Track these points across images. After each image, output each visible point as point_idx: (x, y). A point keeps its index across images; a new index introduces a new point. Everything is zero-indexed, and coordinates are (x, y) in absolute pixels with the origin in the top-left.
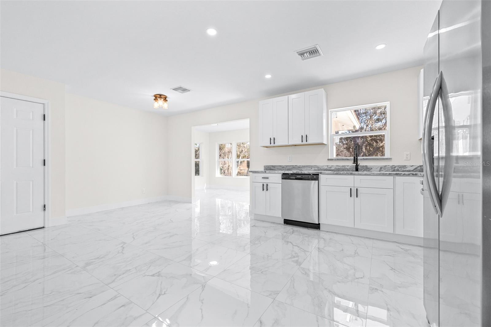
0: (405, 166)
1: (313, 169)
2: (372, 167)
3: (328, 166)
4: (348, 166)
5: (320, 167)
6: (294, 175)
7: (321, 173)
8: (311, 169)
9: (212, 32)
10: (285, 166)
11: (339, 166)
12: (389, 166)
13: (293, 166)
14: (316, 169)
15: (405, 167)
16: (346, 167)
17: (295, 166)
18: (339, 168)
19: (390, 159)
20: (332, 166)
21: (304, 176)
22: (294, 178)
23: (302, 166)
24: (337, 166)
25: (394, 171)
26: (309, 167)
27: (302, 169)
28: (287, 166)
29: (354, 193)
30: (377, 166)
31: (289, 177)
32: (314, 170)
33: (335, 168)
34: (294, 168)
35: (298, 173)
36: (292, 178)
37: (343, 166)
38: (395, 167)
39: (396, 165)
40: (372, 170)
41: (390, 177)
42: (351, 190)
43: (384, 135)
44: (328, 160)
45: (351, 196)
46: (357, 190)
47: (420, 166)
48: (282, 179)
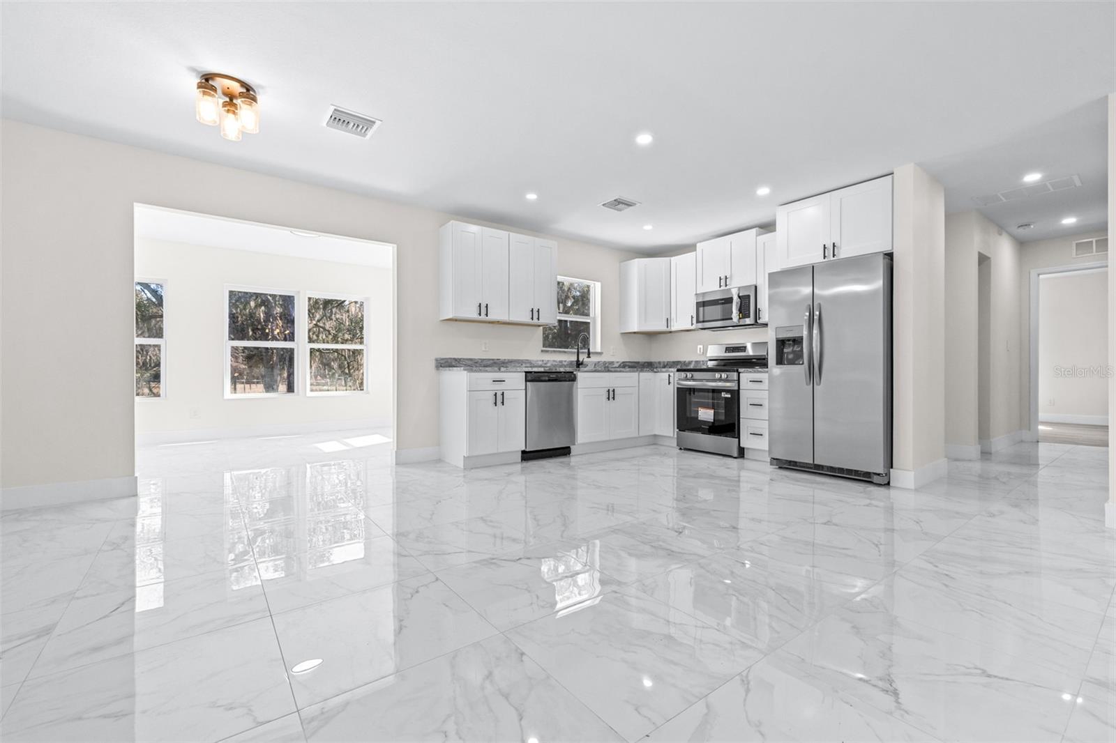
1: (524, 365)
2: (587, 363)
3: (543, 361)
4: (565, 361)
5: (533, 363)
6: (547, 374)
9: (644, 139)
12: (602, 360)
13: (493, 360)
14: (528, 365)
15: (612, 363)
16: (564, 363)
18: (556, 364)
19: (600, 354)
20: (548, 361)
21: (559, 376)
22: (548, 379)
24: (554, 361)
26: (519, 363)
29: (611, 394)
30: (591, 361)
31: (539, 378)
32: (526, 367)
33: (552, 365)
34: (495, 363)
37: (561, 362)
38: (605, 364)
39: (607, 360)
41: (637, 374)
42: (609, 391)
43: (589, 323)
44: (542, 351)
45: (609, 399)
46: (614, 391)
47: (623, 362)
48: (526, 381)
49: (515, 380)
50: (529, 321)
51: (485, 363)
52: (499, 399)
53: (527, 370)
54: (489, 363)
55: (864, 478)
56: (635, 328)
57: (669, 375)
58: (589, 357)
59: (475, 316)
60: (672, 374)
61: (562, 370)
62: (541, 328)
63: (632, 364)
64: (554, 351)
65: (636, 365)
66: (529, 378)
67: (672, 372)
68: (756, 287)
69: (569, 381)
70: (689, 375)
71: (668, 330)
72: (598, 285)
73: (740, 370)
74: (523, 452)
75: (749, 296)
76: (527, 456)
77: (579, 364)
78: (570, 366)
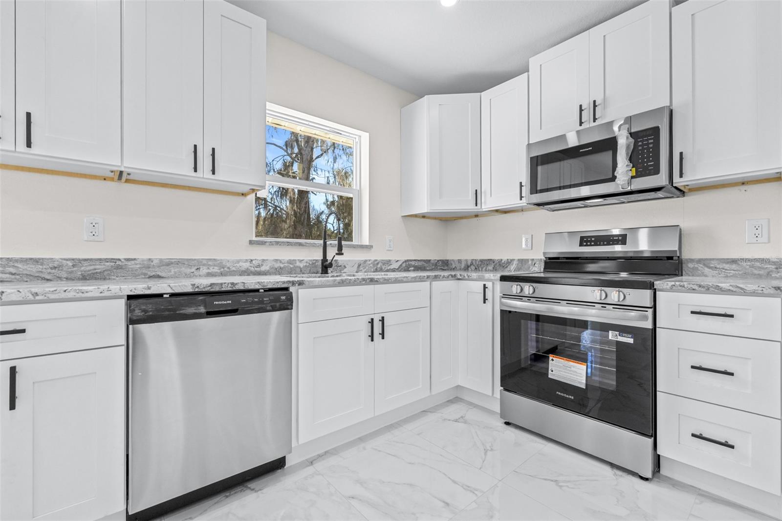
0: (390, 261)
1: (204, 270)
2: (345, 264)
3: (252, 260)
4: (301, 261)
5: (228, 265)
6: (201, 298)
7: (301, 283)
8: (196, 273)
10: (70, 264)
11: (281, 262)
12: (369, 260)
13: (112, 260)
14: (216, 270)
15: (388, 262)
16: (298, 264)
17: (128, 260)
18: (282, 266)
19: (369, 247)
20: (263, 260)
21: (244, 300)
22: (202, 310)
23: (161, 260)
24: (276, 260)
25: (376, 271)
27: (160, 274)
28: (77, 262)
29: (377, 329)
30: (352, 260)
31: (174, 310)
33: (271, 268)
34: (119, 267)
35: (217, 289)
36: (191, 310)
37: (290, 262)
38: (378, 264)
39: (379, 258)
40: (345, 270)
41: (428, 283)
42: (372, 322)
43: (352, 198)
44: (251, 242)
45: (372, 337)
46: (382, 320)
47: (406, 261)
48: (132, 321)
51: (87, 268)
54: (100, 267)
56: (423, 207)
57: (485, 287)
58: (340, 253)
60: (489, 285)
62: (247, 199)
63: (420, 264)
64: (277, 243)
65: (426, 265)
67: (489, 280)
68: (671, 112)
70: (528, 289)
71: (476, 210)
72: (365, 136)
73: (658, 284)
75: (656, 131)
77: (326, 267)
78: (310, 269)
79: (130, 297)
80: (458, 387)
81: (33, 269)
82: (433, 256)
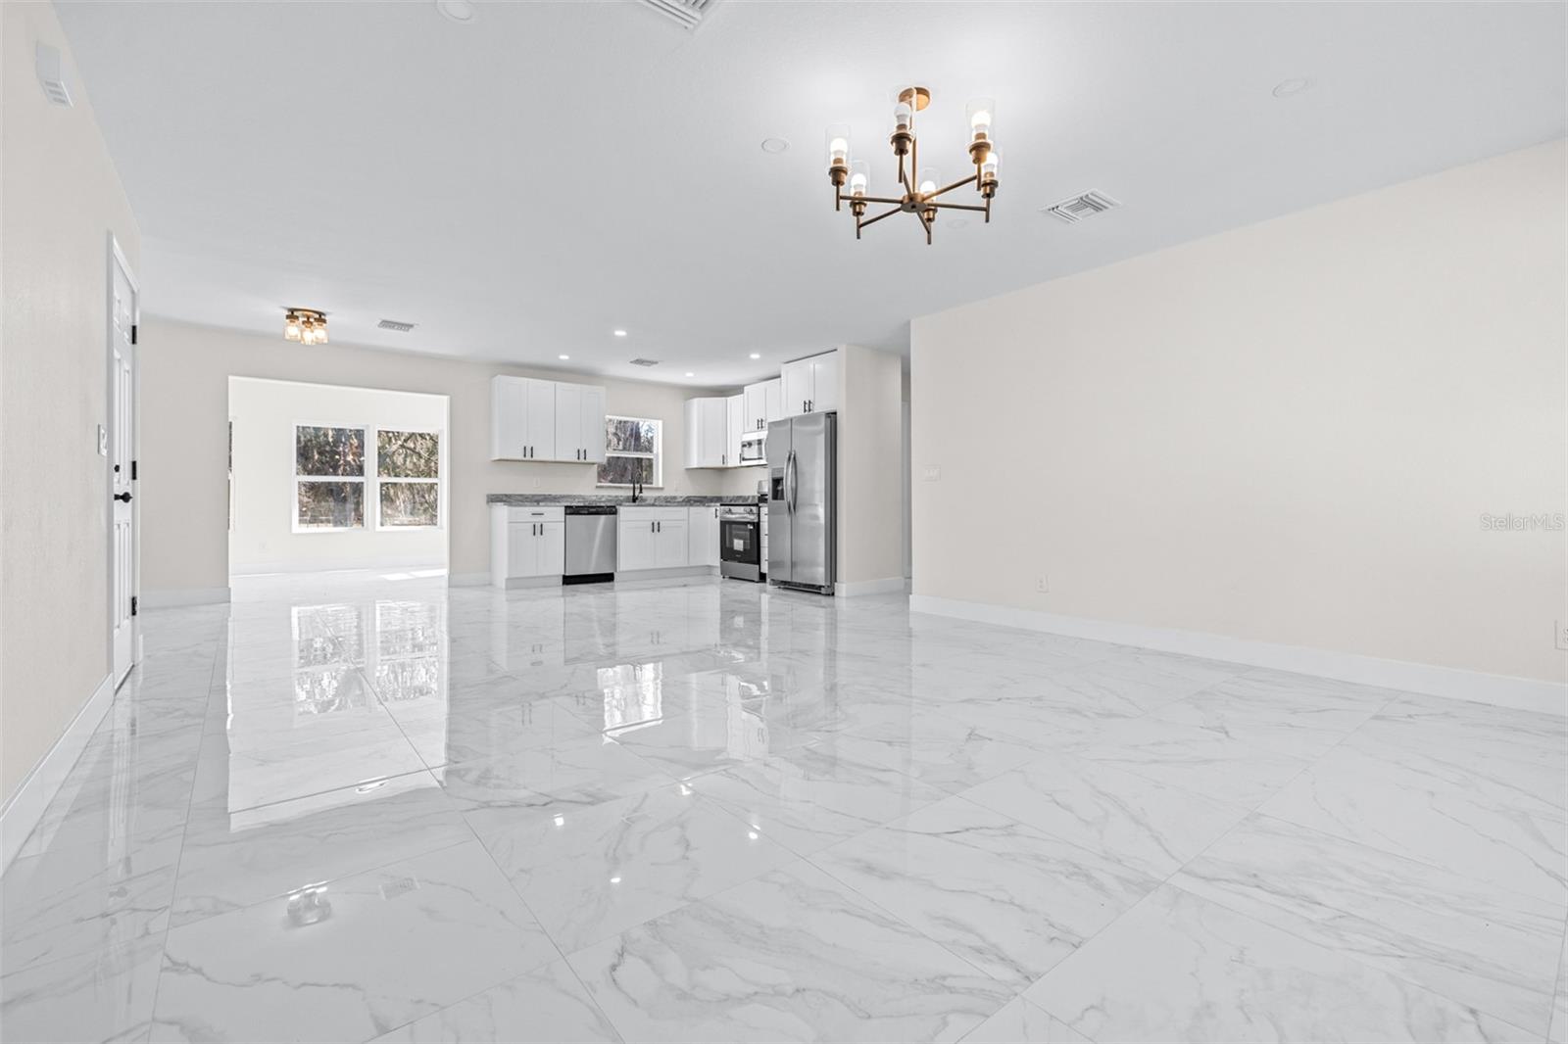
0: (677, 496)
2: (647, 498)
3: (597, 496)
4: (622, 496)
7: (621, 505)
9: (620, 333)
10: (531, 496)
15: (675, 498)
16: (620, 498)
18: (612, 499)
19: (662, 489)
20: (602, 496)
21: (600, 510)
22: (586, 512)
24: (609, 496)
26: (571, 498)
28: (534, 496)
29: (656, 527)
30: (651, 495)
31: (577, 512)
33: (607, 500)
35: (590, 505)
36: (581, 512)
37: (616, 497)
38: (663, 497)
39: (663, 494)
40: (647, 501)
41: (686, 508)
42: (653, 524)
43: (651, 459)
44: (597, 487)
45: (653, 530)
46: (659, 524)
47: (687, 497)
48: (566, 514)
49: (555, 514)
50: (577, 460)
51: (537, 498)
52: (538, 530)
53: (566, 504)
54: (540, 498)
55: (813, 589)
56: (695, 464)
58: (641, 492)
59: (520, 457)
60: (717, 508)
61: (602, 504)
62: (596, 466)
63: (699, 498)
64: (608, 486)
66: (568, 512)
69: (610, 514)
70: (728, 509)
71: (725, 466)
72: (660, 423)
73: (760, 505)
74: (565, 577)
76: (568, 580)
77: (634, 499)
78: (627, 499)
79: (566, 507)
80: (709, 566)
81: (520, 498)
82: (709, 494)
